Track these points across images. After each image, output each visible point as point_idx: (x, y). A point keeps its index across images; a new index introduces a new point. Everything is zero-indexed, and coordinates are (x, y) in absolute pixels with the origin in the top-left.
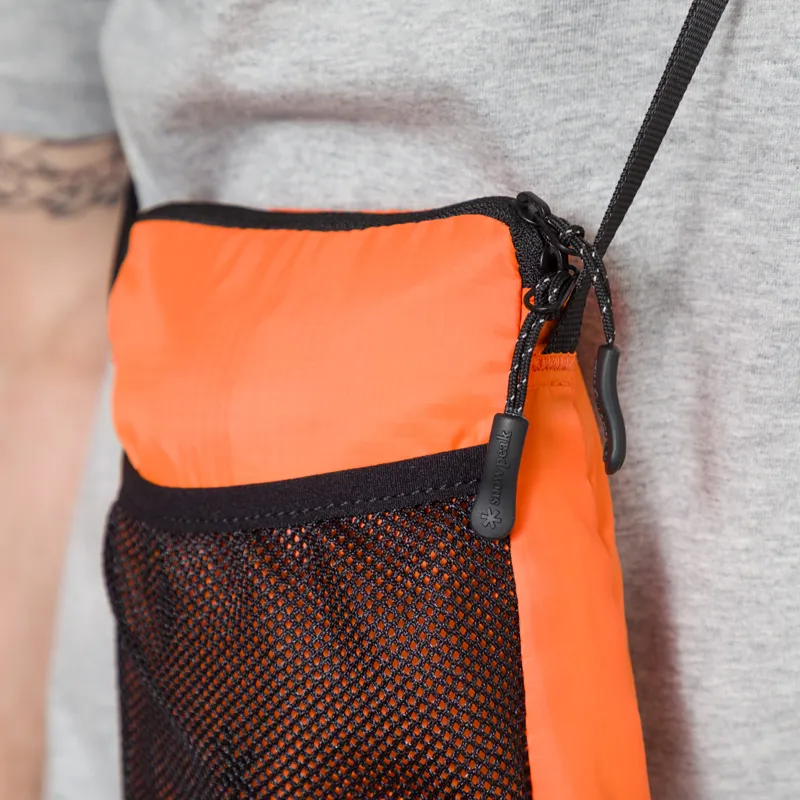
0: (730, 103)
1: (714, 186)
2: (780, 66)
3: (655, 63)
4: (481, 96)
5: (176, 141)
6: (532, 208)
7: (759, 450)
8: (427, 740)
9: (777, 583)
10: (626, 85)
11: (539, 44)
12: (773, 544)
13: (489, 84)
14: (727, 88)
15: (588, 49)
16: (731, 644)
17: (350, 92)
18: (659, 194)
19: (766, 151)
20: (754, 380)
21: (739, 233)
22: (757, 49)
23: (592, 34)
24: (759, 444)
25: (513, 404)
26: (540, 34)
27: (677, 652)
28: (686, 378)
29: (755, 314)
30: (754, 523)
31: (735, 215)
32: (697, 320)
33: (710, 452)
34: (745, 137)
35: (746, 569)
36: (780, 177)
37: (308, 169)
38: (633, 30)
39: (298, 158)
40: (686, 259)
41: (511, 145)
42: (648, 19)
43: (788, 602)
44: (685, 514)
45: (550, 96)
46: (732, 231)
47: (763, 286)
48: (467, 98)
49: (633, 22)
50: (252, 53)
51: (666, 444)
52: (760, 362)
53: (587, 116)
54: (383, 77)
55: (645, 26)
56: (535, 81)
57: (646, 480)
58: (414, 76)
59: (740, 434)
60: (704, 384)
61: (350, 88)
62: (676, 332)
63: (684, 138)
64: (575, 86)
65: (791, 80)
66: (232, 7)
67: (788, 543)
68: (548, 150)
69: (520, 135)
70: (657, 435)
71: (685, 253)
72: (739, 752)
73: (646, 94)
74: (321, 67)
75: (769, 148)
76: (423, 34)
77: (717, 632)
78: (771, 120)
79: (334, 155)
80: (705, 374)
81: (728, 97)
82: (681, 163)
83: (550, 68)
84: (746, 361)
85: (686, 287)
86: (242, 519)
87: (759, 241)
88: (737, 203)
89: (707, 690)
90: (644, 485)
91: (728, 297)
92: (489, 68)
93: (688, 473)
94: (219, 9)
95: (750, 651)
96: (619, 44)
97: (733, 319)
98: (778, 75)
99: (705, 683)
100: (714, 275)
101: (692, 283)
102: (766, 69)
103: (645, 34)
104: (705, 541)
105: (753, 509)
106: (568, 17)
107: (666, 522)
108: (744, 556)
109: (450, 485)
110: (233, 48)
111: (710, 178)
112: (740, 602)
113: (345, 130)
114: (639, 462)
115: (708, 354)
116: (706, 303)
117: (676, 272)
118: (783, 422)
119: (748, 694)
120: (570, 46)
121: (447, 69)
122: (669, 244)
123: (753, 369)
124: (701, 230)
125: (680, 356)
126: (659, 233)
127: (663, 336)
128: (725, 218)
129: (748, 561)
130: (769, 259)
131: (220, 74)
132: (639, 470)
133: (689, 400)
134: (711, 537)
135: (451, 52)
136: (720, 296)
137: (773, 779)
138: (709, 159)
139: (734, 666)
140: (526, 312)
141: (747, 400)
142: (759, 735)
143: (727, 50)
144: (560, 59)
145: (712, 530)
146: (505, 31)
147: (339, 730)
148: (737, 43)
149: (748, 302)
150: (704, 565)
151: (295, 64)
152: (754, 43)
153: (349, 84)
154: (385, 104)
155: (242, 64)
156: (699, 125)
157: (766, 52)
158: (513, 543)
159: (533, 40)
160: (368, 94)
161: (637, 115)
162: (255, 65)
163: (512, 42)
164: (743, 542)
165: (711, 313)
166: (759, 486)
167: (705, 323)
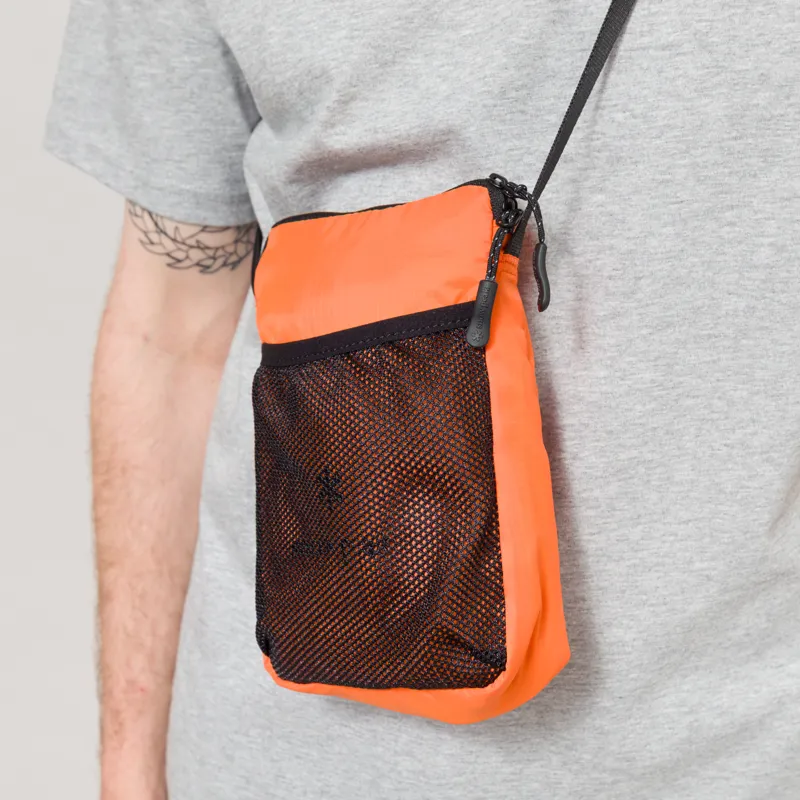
0: (600, 136)
1: (588, 184)
2: (628, 113)
3: (557, 120)
4: (468, 135)
5: (294, 188)
6: (498, 180)
7: (612, 321)
8: (435, 470)
9: (620, 396)
10: (542, 133)
11: (498, 108)
12: (618, 374)
13: (472, 129)
14: (597, 128)
15: (522, 112)
16: (595, 432)
17: (396, 142)
18: (558, 192)
19: (619, 159)
20: (611, 284)
21: (602, 206)
22: (615, 105)
23: (525, 104)
24: (613, 318)
25: (490, 275)
26: (499, 102)
27: (564, 440)
28: (569, 291)
29: (611, 248)
30: (609, 362)
31: (600, 197)
32: (576, 258)
33: (584, 328)
34: (607, 154)
35: (604, 388)
36: (626, 172)
37: (366, 195)
38: (546, 103)
39: (361, 190)
40: (570, 226)
41: (482, 161)
42: (554, 97)
43: (626, 407)
44: (568, 365)
45: (503, 137)
46: (598, 206)
47: (616, 232)
48: (461, 137)
49: (547, 98)
50: (343, 128)
51: (558, 328)
52: (614, 273)
53: (522, 148)
54: (415, 131)
55: (552, 100)
56: (496, 128)
57: (547, 348)
58: (432, 128)
59: (602, 313)
60: (580, 293)
61: (396, 140)
62: (565, 266)
63: (572, 160)
64: (515, 132)
65: (633, 120)
66: (334, 102)
67: (627, 373)
68: (502, 164)
69: (487, 156)
70: (553, 322)
71: (571, 223)
72: (597, 493)
73: (552, 137)
74: (380, 130)
75: (621, 157)
76: (435, 107)
77: (587, 426)
78: (623, 141)
79: (380, 186)
80: (581, 287)
81: (598, 133)
82: (570, 174)
83: (503, 121)
84: (606, 274)
85: (570, 242)
86: (338, 349)
87: (615, 209)
88: (601, 190)
89: (581, 459)
90: (546, 350)
91: (596, 242)
92: (472, 120)
93: (570, 342)
94: (327, 104)
95: (604, 435)
96: (539, 110)
97: (599, 253)
98: (626, 118)
99: (581, 455)
100: (587, 233)
101: (574, 239)
102: (620, 117)
103: (553, 104)
104: (581, 376)
105: (609, 354)
106: (514, 94)
107: (556, 371)
108: (603, 382)
109: (454, 322)
110: (333, 126)
111: (586, 179)
112: (600, 408)
113: (387, 172)
114: (544, 337)
115: (583, 276)
116: (582, 248)
117: (565, 233)
118: (626, 305)
119: (603, 460)
120: (514, 110)
121: (450, 122)
122: (562, 218)
123: (610, 278)
124: (580, 209)
125: (566, 279)
126: (557, 212)
127: (558, 269)
128: (595, 199)
129: (605, 384)
130: (620, 217)
131: (325, 140)
132: (544, 341)
133: (571, 303)
134: (584, 373)
135: (452, 113)
136: (591, 243)
137: (614, 510)
138: (586, 169)
139: (596, 444)
140: (496, 228)
141: (607, 295)
142: (608, 483)
143: (597, 108)
144: (508, 117)
145: (585, 369)
146: (481, 100)
147: (393, 451)
148: (603, 103)
149: (608, 242)
150: (580, 389)
151: (366, 131)
152: (614, 103)
153: (396, 137)
154: (416, 148)
155: (337, 134)
156: (580, 151)
157: (619, 107)
158: (487, 353)
159: (495, 106)
160: (406, 142)
161: (546, 148)
162: (344, 134)
163: (485, 106)
164: (602, 374)
165: (586, 252)
166: (612, 341)
167: (582, 259)
